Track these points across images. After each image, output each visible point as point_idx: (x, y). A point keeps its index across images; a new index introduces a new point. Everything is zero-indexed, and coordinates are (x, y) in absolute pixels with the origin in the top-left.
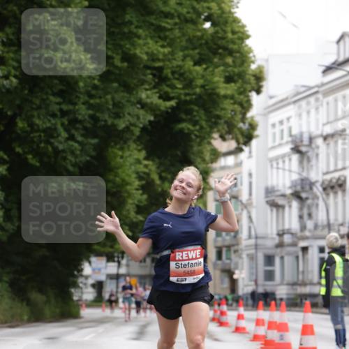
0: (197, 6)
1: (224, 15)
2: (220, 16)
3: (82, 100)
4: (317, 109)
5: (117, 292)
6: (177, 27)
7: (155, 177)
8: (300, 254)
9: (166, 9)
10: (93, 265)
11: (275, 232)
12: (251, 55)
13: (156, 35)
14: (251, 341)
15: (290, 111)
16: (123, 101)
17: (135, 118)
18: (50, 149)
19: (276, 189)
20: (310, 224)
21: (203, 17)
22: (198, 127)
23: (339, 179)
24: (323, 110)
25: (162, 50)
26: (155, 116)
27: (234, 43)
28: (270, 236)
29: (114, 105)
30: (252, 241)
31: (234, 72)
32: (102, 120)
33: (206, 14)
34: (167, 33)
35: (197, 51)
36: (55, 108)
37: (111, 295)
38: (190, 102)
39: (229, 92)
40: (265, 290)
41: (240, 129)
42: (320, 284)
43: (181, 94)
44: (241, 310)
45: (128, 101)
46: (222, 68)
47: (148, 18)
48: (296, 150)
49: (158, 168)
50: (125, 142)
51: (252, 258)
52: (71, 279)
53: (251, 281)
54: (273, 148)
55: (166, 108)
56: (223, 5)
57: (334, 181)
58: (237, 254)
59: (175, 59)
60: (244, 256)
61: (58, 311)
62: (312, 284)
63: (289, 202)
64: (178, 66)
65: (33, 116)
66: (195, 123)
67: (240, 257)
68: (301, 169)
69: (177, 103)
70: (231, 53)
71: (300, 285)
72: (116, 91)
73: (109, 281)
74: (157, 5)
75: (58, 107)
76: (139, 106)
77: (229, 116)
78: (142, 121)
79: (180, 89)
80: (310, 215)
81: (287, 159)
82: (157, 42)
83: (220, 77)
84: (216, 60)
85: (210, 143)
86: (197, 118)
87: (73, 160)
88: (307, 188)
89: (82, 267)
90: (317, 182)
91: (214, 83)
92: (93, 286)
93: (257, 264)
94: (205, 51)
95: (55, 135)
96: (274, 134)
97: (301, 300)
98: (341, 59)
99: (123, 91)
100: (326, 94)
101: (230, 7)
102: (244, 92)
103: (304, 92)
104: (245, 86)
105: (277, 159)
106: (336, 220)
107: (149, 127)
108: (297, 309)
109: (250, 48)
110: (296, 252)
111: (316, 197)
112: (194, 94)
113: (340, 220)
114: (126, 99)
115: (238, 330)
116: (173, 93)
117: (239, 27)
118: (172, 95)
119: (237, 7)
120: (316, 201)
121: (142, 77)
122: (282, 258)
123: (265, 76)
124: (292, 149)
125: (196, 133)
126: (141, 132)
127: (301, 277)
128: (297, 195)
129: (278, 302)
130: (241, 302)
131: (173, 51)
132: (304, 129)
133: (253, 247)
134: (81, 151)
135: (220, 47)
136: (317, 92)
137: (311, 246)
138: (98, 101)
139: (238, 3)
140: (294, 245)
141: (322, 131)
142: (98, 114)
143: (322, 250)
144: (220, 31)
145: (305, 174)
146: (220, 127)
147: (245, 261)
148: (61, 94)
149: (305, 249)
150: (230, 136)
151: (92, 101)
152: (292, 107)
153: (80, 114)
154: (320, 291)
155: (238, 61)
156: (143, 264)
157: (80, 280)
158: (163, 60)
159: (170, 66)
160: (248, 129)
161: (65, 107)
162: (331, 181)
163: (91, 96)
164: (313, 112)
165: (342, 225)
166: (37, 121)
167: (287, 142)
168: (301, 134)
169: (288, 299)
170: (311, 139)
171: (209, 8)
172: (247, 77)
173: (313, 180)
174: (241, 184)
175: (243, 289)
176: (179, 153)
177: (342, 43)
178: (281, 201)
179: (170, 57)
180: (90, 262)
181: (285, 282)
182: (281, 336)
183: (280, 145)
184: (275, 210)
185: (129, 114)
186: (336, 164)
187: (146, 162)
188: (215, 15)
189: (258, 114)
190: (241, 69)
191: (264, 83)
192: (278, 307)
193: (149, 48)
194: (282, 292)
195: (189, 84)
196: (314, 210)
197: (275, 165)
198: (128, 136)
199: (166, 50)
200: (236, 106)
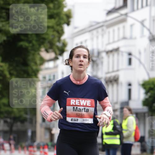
4: (103, 35)
7: (7, 73)
12: (64, 3)
15: (87, 36)
23: (114, 77)
24: (106, 36)
26: (8, 37)
31: (54, 12)
57: (112, 78)
66: (30, 42)
68: (93, 70)
77: (51, 38)
85: (39, 54)
86: (31, 39)
90: (102, 78)
98: (118, 6)
100: (109, 26)
102: (60, 25)
103: (95, 25)
104: (60, 21)
113: (115, 100)
123: (72, 15)
132: (95, 47)
136: (102, 26)
141: (105, 48)
145: (95, 74)
146: (45, 45)
150: (51, 50)
152: (88, 34)
155: (57, 6)
160: (62, 46)
164: (100, 37)
165: (116, 103)
170: (99, 53)
172: (62, 16)
186: (113, 67)
189: (68, 38)
190: (58, 11)
191: (71, 20)
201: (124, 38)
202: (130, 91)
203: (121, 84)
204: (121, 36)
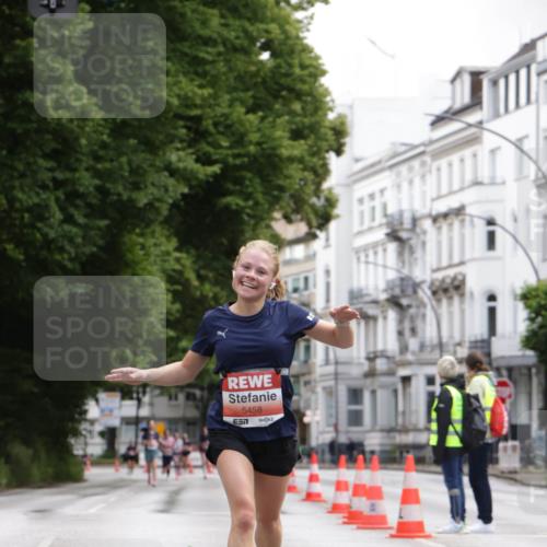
0: (251, 28)
1: (290, 42)
2: (284, 43)
3: (84, 165)
4: (423, 177)
5: (136, 443)
6: (222, 58)
7: (191, 276)
8: (400, 387)
9: (205, 33)
10: (102, 404)
11: (363, 354)
12: (328, 99)
13: (192, 70)
14: (329, 512)
15: (384, 180)
16: (145, 166)
17: (163, 190)
18: (38, 235)
19: (365, 292)
20: (413, 344)
21: (258, 44)
22: (251, 203)
23: (454, 278)
24: (431, 179)
25: (199, 92)
26: (191, 187)
27: (303, 81)
28: (356, 361)
29: (132, 171)
30: (331, 369)
31: (303, 123)
32: (114, 194)
33: (263, 40)
34: (208, 68)
35: (250, 93)
36: (45, 176)
37: (130, 449)
38: (242, 167)
39: (296, 153)
40: (349, 439)
41: (313, 206)
42: (428, 430)
43: (228, 155)
44: (315, 468)
45: (151, 165)
46: (287, 118)
47: (179, 46)
48: (394, 236)
49: (194, 262)
50: (148, 226)
51: (330, 393)
52: (70, 425)
53: (329, 425)
54: (360, 233)
55: (207, 175)
56: (287, 27)
57: (448, 281)
58: (308, 386)
59: (219, 105)
60: (319, 390)
61: (50, 470)
62: (417, 430)
63: (383, 312)
64: (223, 115)
65: (13, 188)
66: (248, 197)
67: (313, 391)
68: (400, 264)
69: (222, 169)
70: (299, 96)
71: (400, 431)
72: (135, 151)
73: (124, 427)
74: (192, 27)
75: (50, 174)
76: (166, 174)
77: (297, 187)
78: (172, 194)
79: (227, 148)
80: (413, 331)
81: (380, 249)
82: (192, 80)
83: (284, 131)
84: (277, 106)
85: (269, 227)
86: (250, 190)
87: (72, 251)
88: (410, 291)
89: (87, 407)
90: (423, 282)
91: (274, 139)
92: (102, 434)
93: (337, 402)
94: (262, 93)
95: (47, 215)
96: (362, 213)
97: (401, 453)
98: (458, 105)
99: (143, 151)
100: (437, 155)
101: (299, 29)
102: (317, 153)
103: (405, 152)
104: (319, 143)
105: (365, 249)
106: (451, 337)
107: (182, 203)
108: (395, 466)
109: (327, 90)
110: (394, 384)
111: (423, 305)
112: (247, 155)
113: (457, 338)
114: (148, 162)
115: (311, 497)
116: (216, 154)
117: (311, 58)
118: (215, 157)
119: (308, 30)
120: (422, 310)
121: (172, 131)
122: (373, 392)
123: (349, 130)
124: (388, 235)
125: (248, 211)
126: (170, 210)
127: (400, 420)
128: (394, 302)
129: (368, 456)
130: (315, 456)
131: (216, 93)
132: (405, 206)
133: (332, 377)
134: (84, 238)
135: (283, 88)
136: (423, 153)
137: (416, 375)
138: (108, 165)
139: (309, 24)
140: (391, 373)
141: (431, 209)
142: (108, 185)
143: (430, 381)
144: (283, 65)
145: (406, 272)
146: (283, 204)
147: (320, 398)
148: (54, 155)
149: (406, 380)
150: (299, 217)
151: (99, 166)
152: (387, 173)
153: (81, 185)
154: (429, 440)
155: (310, 108)
156: (173, 402)
157: (84, 426)
158: (201, 107)
159: (212, 115)
160: (324, 206)
161: (60, 175)
162: (443, 281)
163: (97, 158)
164: (417, 181)
165: (459, 344)
166: (20, 195)
167: (380, 225)
168: (401, 213)
169: (382, 452)
170: (415, 221)
171: (267, 31)
172: (323, 130)
173: (418, 280)
174: (315, 286)
175: (317, 438)
176: (225, 241)
177: (458, 82)
178: (371, 311)
179: (212, 102)
180: (97, 400)
181: (378, 428)
182: (373, 505)
183: (370, 229)
184: (363, 323)
185: (153, 184)
186: (451, 256)
187: (177, 255)
188: (276, 42)
189: (338, 185)
190: (313, 120)
191: (347, 140)
192: (367, 463)
193: (181, 89)
194: (373, 441)
195: (239, 140)
196: (419, 323)
197: (363, 258)
198: (152, 216)
199: (206, 92)
200: (306, 174)
201: (477, 183)
202: (492, 312)
203: (472, 294)
204: (469, 177)
